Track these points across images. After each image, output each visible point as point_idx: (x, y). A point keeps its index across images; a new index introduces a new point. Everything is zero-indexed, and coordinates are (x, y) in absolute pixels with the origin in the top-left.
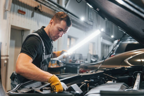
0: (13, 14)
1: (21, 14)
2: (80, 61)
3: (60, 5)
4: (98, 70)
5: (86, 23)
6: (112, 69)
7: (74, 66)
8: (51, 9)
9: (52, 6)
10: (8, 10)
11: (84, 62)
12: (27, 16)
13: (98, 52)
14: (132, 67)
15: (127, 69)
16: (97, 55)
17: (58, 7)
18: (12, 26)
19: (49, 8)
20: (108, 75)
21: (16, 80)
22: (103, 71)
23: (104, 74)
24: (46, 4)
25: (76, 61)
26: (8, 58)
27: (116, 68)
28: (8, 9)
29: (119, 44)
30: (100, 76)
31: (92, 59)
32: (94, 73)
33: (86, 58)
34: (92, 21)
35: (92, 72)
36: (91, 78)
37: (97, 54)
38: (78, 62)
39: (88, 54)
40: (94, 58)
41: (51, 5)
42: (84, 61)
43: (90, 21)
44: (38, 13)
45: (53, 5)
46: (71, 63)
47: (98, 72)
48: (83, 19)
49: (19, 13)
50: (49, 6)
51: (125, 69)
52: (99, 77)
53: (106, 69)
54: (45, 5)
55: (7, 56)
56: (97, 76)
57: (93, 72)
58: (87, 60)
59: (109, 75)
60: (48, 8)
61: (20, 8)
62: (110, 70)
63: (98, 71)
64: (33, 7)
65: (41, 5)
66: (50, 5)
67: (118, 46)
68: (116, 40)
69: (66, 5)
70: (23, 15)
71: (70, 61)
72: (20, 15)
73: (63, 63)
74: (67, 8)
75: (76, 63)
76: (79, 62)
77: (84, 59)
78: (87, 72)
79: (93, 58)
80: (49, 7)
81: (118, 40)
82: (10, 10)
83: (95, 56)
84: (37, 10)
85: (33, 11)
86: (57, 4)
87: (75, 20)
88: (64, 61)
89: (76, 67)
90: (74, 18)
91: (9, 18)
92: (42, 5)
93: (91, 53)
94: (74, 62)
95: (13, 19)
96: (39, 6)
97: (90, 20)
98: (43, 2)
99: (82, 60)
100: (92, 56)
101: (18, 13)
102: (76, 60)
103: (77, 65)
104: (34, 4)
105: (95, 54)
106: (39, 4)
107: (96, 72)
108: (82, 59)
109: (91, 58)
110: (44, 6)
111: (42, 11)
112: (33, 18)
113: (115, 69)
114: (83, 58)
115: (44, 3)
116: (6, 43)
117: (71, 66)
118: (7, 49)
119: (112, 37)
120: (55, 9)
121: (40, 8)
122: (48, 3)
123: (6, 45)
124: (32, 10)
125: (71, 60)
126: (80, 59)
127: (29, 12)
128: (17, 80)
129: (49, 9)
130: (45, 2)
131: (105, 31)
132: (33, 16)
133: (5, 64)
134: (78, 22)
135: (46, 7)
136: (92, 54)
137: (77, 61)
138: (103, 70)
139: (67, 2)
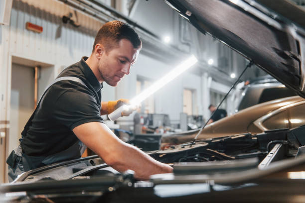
0: (16, 32)
1: (34, 32)
2: (165, 129)
3: (117, 10)
4: (197, 143)
5: (175, 47)
6: (225, 138)
7: (151, 139)
8: (97, 20)
9: (100, 13)
10: (3, 24)
11: (174, 132)
12: (46, 36)
13: (203, 109)
14: (266, 134)
15: (256, 138)
16: (201, 117)
17: (113, 16)
18: (13, 57)
19: (94, 18)
20: (217, 152)
21: (19, 167)
22: (207, 144)
23: (208, 149)
24: (87, 10)
25: (155, 129)
26: (8, 126)
27: (233, 138)
28: (4, 21)
29: (245, 91)
30: (201, 155)
31: (190, 125)
32: (187, 148)
33: (178, 123)
34: (188, 44)
35: (183, 147)
36: (182, 159)
37: (200, 114)
38: (160, 132)
39: (182, 114)
40: (195, 121)
41: (97, 12)
42: (172, 129)
43: (184, 44)
44: (70, 28)
45: (102, 12)
46: (145, 134)
47: (194, 146)
48: (167, 39)
49: (28, 30)
50: (93, 13)
51: (253, 138)
52: (197, 155)
53: (213, 140)
54: (84, 11)
55: (6, 122)
56: (194, 155)
57: (185, 147)
58: (179, 127)
59: (219, 152)
60: (91, 17)
61: (30, 20)
62: (221, 142)
63: (195, 144)
64: (59, 17)
65: (75, 12)
66: (95, 12)
67: (243, 94)
68: (241, 82)
69: (130, 10)
70: (37, 35)
71: (143, 131)
72: (32, 33)
73: (127, 135)
74: (132, 17)
75: (156, 134)
76: (162, 131)
77: (174, 124)
78: (174, 148)
79: (193, 123)
80: (95, 16)
81: (245, 81)
82: (8, 24)
83: (198, 119)
84: (68, 21)
85: (58, 26)
86: (112, 9)
87: (151, 42)
88: (131, 131)
89: (156, 141)
90: (149, 37)
91: (7, 40)
92: (79, 11)
93: (189, 111)
94: (153, 133)
95: (15, 42)
96: (71, 15)
97: (183, 41)
98: (80, 4)
99: (168, 128)
100: (190, 119)
101: (25, 31)
102: (157, 128)
103: (158, 138)
104: (61, 10)
105: (196, 114)
106: (72, 9)
107: (191, 147)
108: (170, 125)
109: (187, 123)
110: (83, 13)
111: (77, 24)
112: (59, 40)
113: (231, 138)
114: (172, 123)
115: (82, 6)
116: (3, 95)
117: (146, 141)
118: (6, 108)
119: (233, 76)
120: (106, 18)
121: (74, 18)
122: (91, 6)
123: (2, 99)
124: (56, 23)
125: (146, 127)
126: (164, 125)
127: (50, 28)
128: (22, 167)
129: (93, 20)
130: (84, 5)
131: (216, 65)
132: (59, 35)
133: (1, 139)
134: (158, 45)
135: (87, 15)
136: (190, 113)
137: (157, 130)
138: (207, 142)
139: (132, 4)
